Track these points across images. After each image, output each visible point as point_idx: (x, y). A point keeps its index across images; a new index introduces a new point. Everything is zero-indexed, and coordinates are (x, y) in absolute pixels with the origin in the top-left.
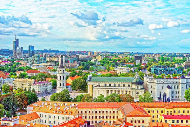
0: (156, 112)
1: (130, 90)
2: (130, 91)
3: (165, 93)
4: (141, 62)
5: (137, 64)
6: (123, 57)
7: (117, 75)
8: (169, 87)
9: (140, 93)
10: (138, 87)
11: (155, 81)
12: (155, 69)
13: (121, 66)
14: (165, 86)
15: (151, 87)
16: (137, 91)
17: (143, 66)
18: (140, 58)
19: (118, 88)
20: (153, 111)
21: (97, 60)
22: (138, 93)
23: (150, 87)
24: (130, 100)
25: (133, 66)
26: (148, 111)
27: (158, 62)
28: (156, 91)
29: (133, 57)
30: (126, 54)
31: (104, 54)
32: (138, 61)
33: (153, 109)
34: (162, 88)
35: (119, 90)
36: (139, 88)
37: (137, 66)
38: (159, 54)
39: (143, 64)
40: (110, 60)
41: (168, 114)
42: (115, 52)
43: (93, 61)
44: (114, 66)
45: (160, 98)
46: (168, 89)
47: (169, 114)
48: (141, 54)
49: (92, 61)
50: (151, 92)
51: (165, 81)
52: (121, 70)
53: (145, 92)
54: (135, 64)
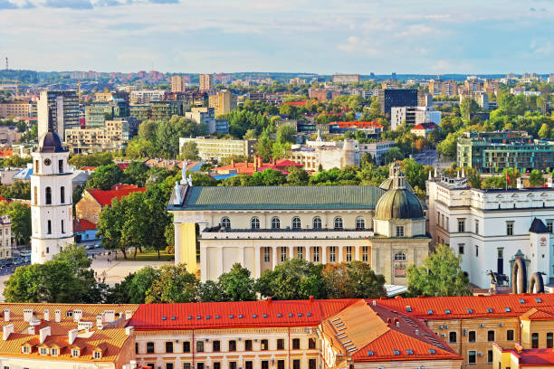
0: (481, 337)
1: (367, 243)
2: (365, 249)
3: (519, 255)
4: (410, 119)
5: (394, 128)
6: (330, 96)
7: (304, 178)
8: (537, 227)
9: (410, 257)
10: (400, 231)
11: (478, 198)
12: (476, 149)
13: (324, 138)
14: (522, 223)
15: (461, 228)
16: (399, 247)
17: (421, 133)
18: (404, 97)
19: (313, 235)
20: (472, 336)
21: (211, 110)
22: (400, 256)
23: (454, 227)
24: (367, 287)
25: (375, 136)
26: (446, 334)
27: (486, 116)
28: (482, 246)
29: (375, 93)
30: (345, 81)
31: (246, 84)
32: (398, 115)
33: (470, 326)
34: (510, 232)
35: (317, 244)
36: (408, 233)
37: (395, 135)
38: (490, 79)
39: (424, 126)
40: (275, 111)
41: (535, 343)
42: (295, 75)
43: (195, 115)
44: (289, 138)
45: (499, 277)
46: (535, 237)
47: (542, 344)
48: (411, 82)
49: (188, 115)
50: (461, 250)
51: (523, 199)
52: (326, 155)
53: (432, 249)
54: (386, 127)
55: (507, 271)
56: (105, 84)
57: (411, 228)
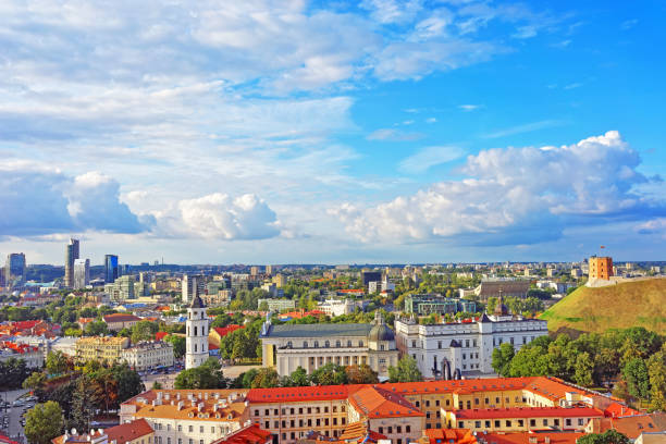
0: (433, 403)
1: (364, 354)
2: (364, 357)
3: (445, 359)
4: (379, 287)
5: (370, 293)
6: (335, 276)
7: (328, 319)
8: (455, 344)
9: (388, 360)
10: (382, 347)
11: (422, 329)
12: (415, 304)
13: (335, 299)
14: (446, 342)
15: (414, 346)
16: (382, 356)
17: (385, 295)
18: (377, 277)
19: (336, 350)
20: (428, 403)
21: (275, 284)
22: (383, 361)
23: (410, 345)
24: (369, 378)
25: (360, 297)
26: (414, 403)
27: (418, 287)
28: (425, 354)
29: (359, 274)
30: (342, 268)
31: (290, 270)
32: (372, 286)
33: (426, 398)
34: (440, 347)
35: (339, 355)
36: (387, 348)
37: (371, 296)
38: (418, 266)
39: (387, 291)
40: (307, 285)
41: (461, 407)
42: (314, 266)
43: (266, 287)
44: (316, 299)
45: (435, 371)
46: (453, 349)
47: (465, 407)
48: (376, 269)
49: (262, 287)
50: (414, 357)
51: (446, 330)
52: (336, 308)
53: (400, 358)
54: (367, 291)
55: (439, 368)
56: (216, 270)
57: (387, 345)
